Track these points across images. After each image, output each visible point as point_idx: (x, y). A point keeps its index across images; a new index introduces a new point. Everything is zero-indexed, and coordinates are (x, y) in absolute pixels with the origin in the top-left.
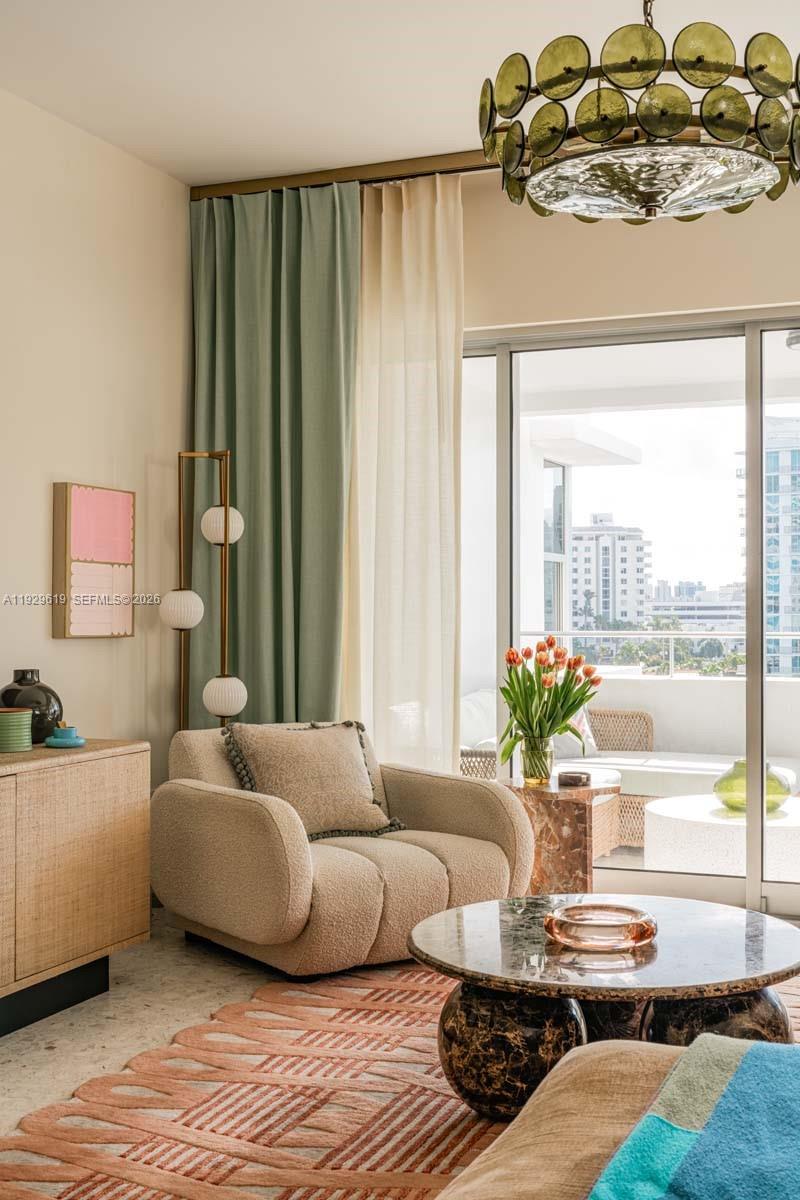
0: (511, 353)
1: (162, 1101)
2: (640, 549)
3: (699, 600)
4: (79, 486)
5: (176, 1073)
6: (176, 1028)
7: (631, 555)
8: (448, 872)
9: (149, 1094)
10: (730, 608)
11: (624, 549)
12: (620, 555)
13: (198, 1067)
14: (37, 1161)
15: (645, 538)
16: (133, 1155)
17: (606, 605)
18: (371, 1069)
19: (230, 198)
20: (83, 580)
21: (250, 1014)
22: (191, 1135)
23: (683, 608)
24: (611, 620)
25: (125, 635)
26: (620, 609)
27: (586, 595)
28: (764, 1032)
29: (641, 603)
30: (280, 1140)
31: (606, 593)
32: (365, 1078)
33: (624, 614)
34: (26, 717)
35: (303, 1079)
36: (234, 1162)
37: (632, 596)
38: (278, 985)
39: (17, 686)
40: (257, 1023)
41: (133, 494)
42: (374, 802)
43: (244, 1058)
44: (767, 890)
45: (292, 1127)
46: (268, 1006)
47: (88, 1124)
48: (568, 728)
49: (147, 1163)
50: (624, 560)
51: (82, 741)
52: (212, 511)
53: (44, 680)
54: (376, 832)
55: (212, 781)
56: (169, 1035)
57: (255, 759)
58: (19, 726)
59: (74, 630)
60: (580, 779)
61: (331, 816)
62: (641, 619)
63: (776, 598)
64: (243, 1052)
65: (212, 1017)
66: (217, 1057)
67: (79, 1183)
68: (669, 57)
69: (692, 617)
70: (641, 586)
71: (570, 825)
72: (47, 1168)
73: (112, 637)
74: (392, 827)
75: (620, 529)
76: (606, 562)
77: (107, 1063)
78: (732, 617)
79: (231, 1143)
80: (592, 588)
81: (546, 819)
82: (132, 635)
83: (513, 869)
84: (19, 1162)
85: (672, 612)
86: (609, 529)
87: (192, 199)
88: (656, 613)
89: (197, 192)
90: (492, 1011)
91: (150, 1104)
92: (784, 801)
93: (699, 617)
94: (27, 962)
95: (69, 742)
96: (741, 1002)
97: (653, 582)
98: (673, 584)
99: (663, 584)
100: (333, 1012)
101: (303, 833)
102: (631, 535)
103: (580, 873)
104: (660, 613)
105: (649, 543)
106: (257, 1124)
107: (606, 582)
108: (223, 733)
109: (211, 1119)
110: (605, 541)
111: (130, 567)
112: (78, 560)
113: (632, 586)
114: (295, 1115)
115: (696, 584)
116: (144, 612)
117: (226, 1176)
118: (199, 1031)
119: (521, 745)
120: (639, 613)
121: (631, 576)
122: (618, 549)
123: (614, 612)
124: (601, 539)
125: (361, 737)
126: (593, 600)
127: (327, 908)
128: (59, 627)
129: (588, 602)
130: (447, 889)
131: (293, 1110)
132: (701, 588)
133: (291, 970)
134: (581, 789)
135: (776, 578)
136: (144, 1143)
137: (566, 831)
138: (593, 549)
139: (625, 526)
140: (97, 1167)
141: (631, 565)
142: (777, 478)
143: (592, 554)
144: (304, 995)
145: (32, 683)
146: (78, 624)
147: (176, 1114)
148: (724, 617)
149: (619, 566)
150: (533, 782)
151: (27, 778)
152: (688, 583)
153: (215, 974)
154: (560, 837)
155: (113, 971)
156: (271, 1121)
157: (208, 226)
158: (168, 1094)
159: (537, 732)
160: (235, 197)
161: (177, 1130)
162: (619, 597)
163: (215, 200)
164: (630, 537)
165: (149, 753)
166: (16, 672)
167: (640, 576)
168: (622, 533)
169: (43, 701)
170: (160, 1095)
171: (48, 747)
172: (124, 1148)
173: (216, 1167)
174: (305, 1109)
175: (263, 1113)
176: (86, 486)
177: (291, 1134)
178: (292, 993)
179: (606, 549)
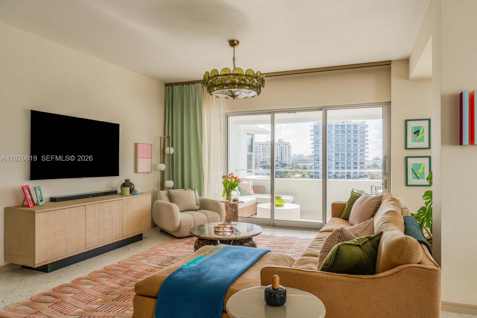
0: (228, 117)
1: (145, 258)
2: (289, 147)
3: (302, 158)
4: (140, 143)
5: (149, 254)
6: (153, 246)
7: (287, 148)
8: (208, 218)
9: (143, 257)
10: (309, 160)
11: (286, 147)
12: (285, 148)
13: (154, 253)
14: (120, 268)
15: (290, 144)
16: (137, 267)
17: (282, 160)
18: (186, 253)
19: (172, 86)
20: (140, 161)
21: (167, 244)
22: (149, 264)
23: (299, 160)
24: (283, 163)
25: (150, 172)
26: (285, 160)
27: (277, 157)
28: (250, 246)
29: (289, 159)
30: (164, 265)
31: (282, 157)
32: (184, 255)
33: (286, 161)
34: (128, 189)
35: (172, 255)
36: (155, 268)
37: (287, 158)
38: (175, 239)
39: (126, 182)
40: (168, 246)
41: (152, 144)
42: (196, 204)
43: (163, 251)
44: (274, 221)
45: (167, 263)
46: (171, 242)
47: (131, 262)
48: (235, 190)
49: (139, 268)
50: (285, 150)
51: (139, 193)
52: (167, 148)
53: (131, 181)
54: (196, 210)
55: (164, 200)
56: (151, 247)
57: (173, 196)
58: (127, 190)
59: (139, 171)
60: (236, 200)
61: (187, 207)
62: (289, 163)
63: (319, 158)
64: (163, 250)
65: (160, 244)
66: (158, 252)
67: (126, 271)
68: (232, 73)
69: (301, 162)
70: (289, 155)
71: (235, 209)
72: (121, 269)
73: (147, 172)
74: (200, 209)
75: (285, 143)
76: (282, 150)
77: (138, 252)
78: (309, 162)
79: (156, 266)
80: (278, 156)
81: (230, 208)
82: (151, 172)
83: (221, 218)
84: (117, 268)
85: (296, 161)
86: (282, 143)
87: (165, 86)
88: (292, 161)
89: (167, 85)
90: (202, 242)
91: (143, 259)
92: (284, 204)
93: (302, 162)
94: (125, 234)
95: (136, 193)
96: (246, 241)
97: (292, 154)
98: (297, 155)
99: (295, 155)
100: (183, 244)
101: (178, 211)
102: (287, 144)
103: (236, 218)
104: (293, 161)
105: (291, 146)
106: (161, 262)
107: (281, 155)
108: (167, 191)
109: (153, 262)
110: (281, 145)
111: (151, 159)
112: (140, 158)
113: (287, 155)
114: (168, 261)
115: (302, 155)
116: (154, 168)
117: (152, 270)
118: (157, 247)
119: (226, 194)
120: (289, 161)
121: (287, 153)
122: (284, 148)
123: (283, 161)
124: (280, 145)
125: (195, 192)
126: (279, 159)
127: (183, 225)
128: (136, 171)
129: (278, 159)
130: (207, 221)
131: (168, 260)
132: (303, 155)
133: (177, 236)
134: (237, 202)
135: (319, 153)
136: (140, 265)
137: (234, 210)
138: (279, 147)
139: (286, 142)
140: (130, 269)
141: (287, 151)
142: (319, 132)
143: (278, 148)
144: (179, 241)
145: (128, 182)
146: (140, 170)
147: (147, 261)
148: (308, 162)
149: (285, 151)
150: (228, 201)
151: (124, 200)
152: (300, 155)
153: (164, 237)
154: (233, 211)
155: (144, 236)
156: (164, 262)
157: (168, 93)
158: (147, 257)
159: (228, 191)
160: (173, 86)
161: (147, 263)
162: (285, 158)
163: (169, 86)
164: (287, 145)
165: (151, 195)
166: (126, 180)
167: (289, 153)
168: (285, 144)
169: (131, 185)
170: (146, 258)
171: (133, 194)
172: (136, 266)
173: (151, 269)
174: (170, 260)
175: (163, 260)
176: (141, 144)
177: (166, 264)
178: (177, 240)
179: (282, 147)
